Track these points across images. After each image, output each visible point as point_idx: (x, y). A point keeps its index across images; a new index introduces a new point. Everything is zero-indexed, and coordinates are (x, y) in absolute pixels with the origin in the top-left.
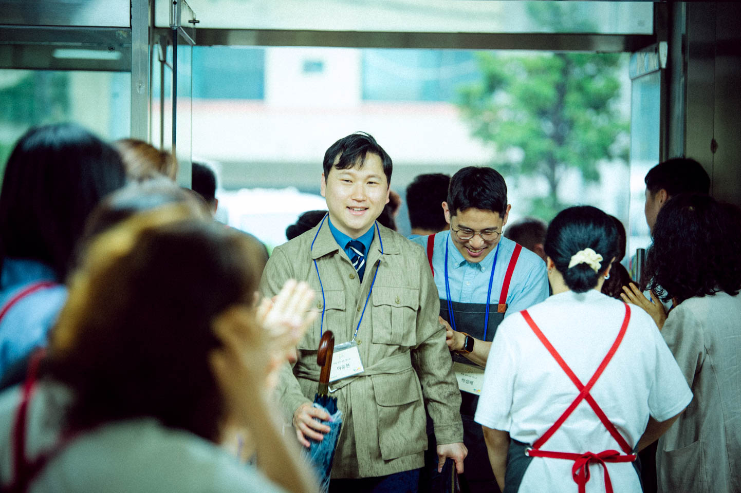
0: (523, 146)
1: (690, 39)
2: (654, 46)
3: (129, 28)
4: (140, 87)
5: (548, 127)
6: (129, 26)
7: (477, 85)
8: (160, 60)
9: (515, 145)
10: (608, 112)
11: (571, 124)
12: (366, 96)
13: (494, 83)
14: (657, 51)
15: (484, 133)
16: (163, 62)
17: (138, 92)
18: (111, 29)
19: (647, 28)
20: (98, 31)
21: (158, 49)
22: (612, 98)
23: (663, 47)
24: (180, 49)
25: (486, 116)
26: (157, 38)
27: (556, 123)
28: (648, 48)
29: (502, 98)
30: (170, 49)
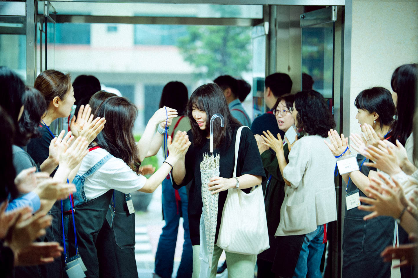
0: (208, 65)
1: (278, 20)
2: (262, 24)
3: (25, 16)
4: (30, 43)
5: (219, 57)
6: (25, 15)
7: (187, 37)
8: (40, 30)
9: (204, 65)
10: (246, 50)
11: (230, 55)
12: (136, 42)
13: (195, 37)
14: (264, 26)
15: (190, 59)
16: (41, 31)
17: (30, 45)
18: (17, 17)
19: (260, 16)
20: (11, 17)
21: (39, 25)
22: (248, 44)
23: (267, 24)
24: (48, 24)
25: (191, 52)
26: (39, 19)
27: (223, 55)
28: (260, 25)
29: (199, 44)
30: (44, 24)
